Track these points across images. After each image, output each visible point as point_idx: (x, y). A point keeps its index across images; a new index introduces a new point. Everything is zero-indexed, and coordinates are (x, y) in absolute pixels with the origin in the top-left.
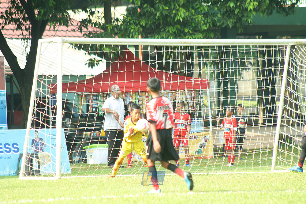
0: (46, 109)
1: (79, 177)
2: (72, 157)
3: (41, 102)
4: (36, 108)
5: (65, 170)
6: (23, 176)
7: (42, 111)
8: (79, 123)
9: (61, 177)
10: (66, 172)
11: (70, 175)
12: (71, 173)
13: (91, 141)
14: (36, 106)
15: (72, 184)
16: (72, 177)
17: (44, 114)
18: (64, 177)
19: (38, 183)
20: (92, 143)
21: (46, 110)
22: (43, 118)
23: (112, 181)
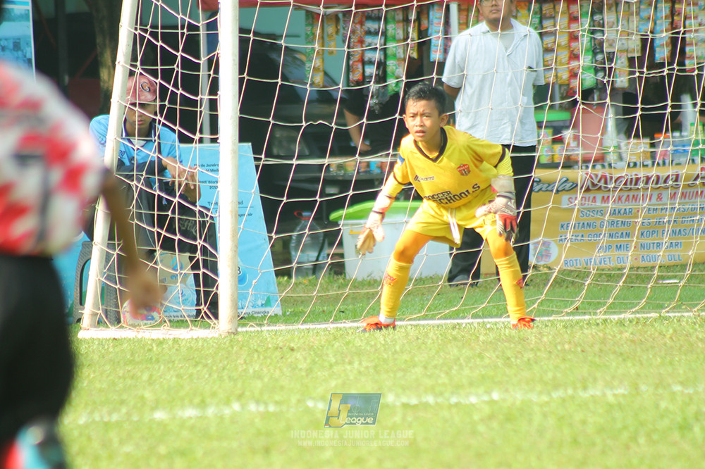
0: (177, 68)
1: (311, 326)
2: (289, 253)
3: (160, 44)
4: (141, 64)
5: (259, 303)
6: (95, 327)
7: (162, 79)
8: (304, 124)
9: (240, 329)
10: (262, 309)
11: (274, 319)
12: (280, 313)
13: (351, 193)
14: (139, 58)
15: (278, 353)
16: (281, 327)
17: (171, 88)
18: (252, 329)
19: (150, 350)
20: (356, 200)
21: (180, 71)
22: (166, 103)
23: (430, 341)
